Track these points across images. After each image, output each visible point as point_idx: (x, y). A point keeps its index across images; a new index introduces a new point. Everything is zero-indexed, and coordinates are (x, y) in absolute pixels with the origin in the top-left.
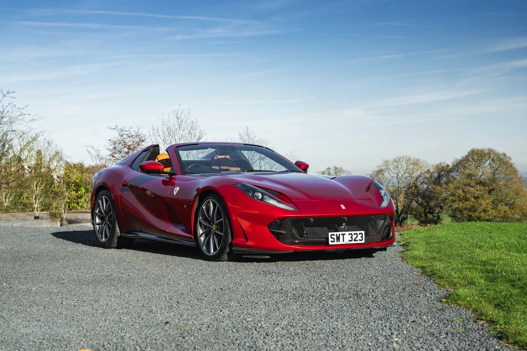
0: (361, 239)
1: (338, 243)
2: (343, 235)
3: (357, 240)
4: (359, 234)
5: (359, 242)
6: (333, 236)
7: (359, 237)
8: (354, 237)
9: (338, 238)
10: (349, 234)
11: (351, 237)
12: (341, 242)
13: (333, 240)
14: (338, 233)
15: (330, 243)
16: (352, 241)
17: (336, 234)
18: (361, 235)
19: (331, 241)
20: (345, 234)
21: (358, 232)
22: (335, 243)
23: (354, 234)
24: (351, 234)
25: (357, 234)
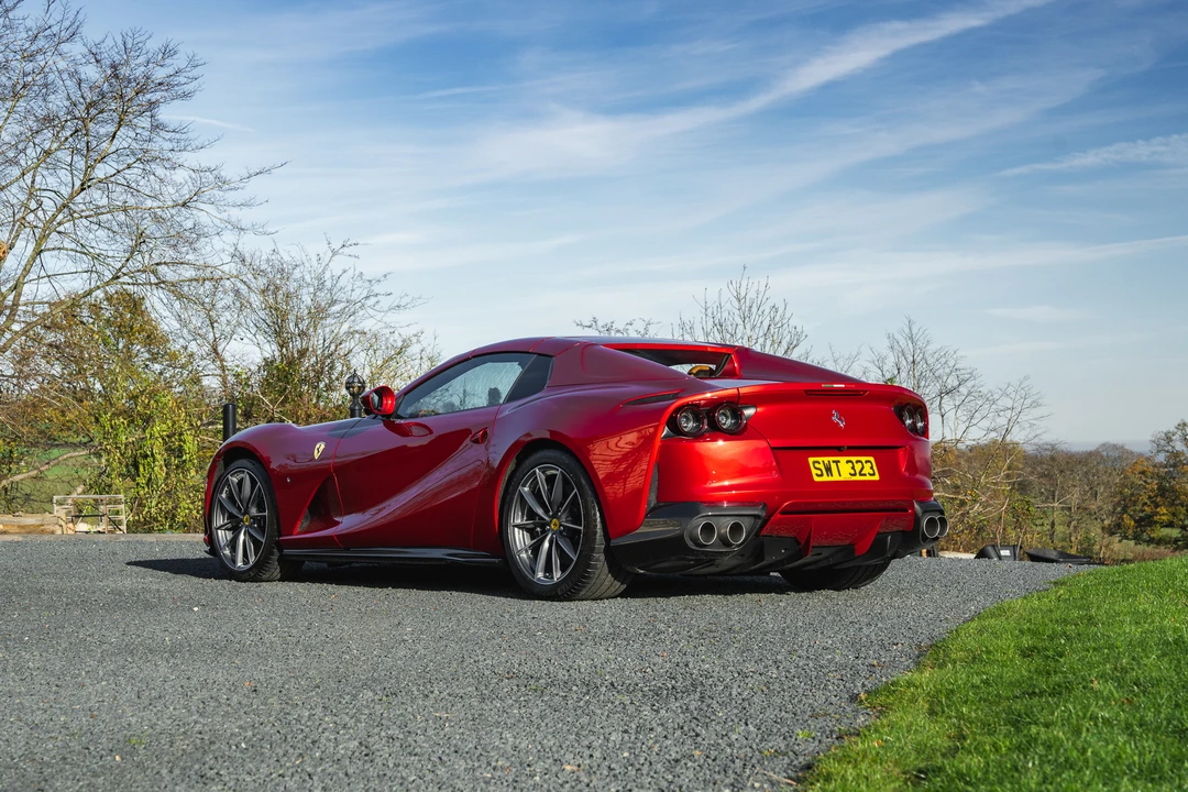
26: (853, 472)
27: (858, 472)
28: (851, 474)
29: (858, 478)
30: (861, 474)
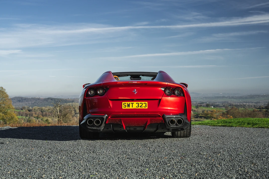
26: (138, 106)
27: (140, 106)
28: (136, 107)
29: (139, 108)
30: (140, 107)
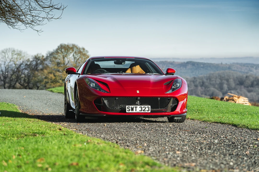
0: (148, 110)
1: (132, 112)
2: (136, 107)
3: (145, 111)
4: (147, 107)
5: (146, 112)
6: (129, 108)
7: (147, 109)
8: (143, 109)
9: (132, 109)
10: (140, 107)
11: (142, 109)
12: (134, 111)
13: (129, 110)
14: (132, 106)
15: (127, 112)
16: (142, 111)
17: (131, 107)
18: (148, 108)
19: (128, 111)
20: (137, 107)
21: (146, 106)
22: (131, 112)
23: (143, 107)
24: (142, 107)
25: (145, 107)
